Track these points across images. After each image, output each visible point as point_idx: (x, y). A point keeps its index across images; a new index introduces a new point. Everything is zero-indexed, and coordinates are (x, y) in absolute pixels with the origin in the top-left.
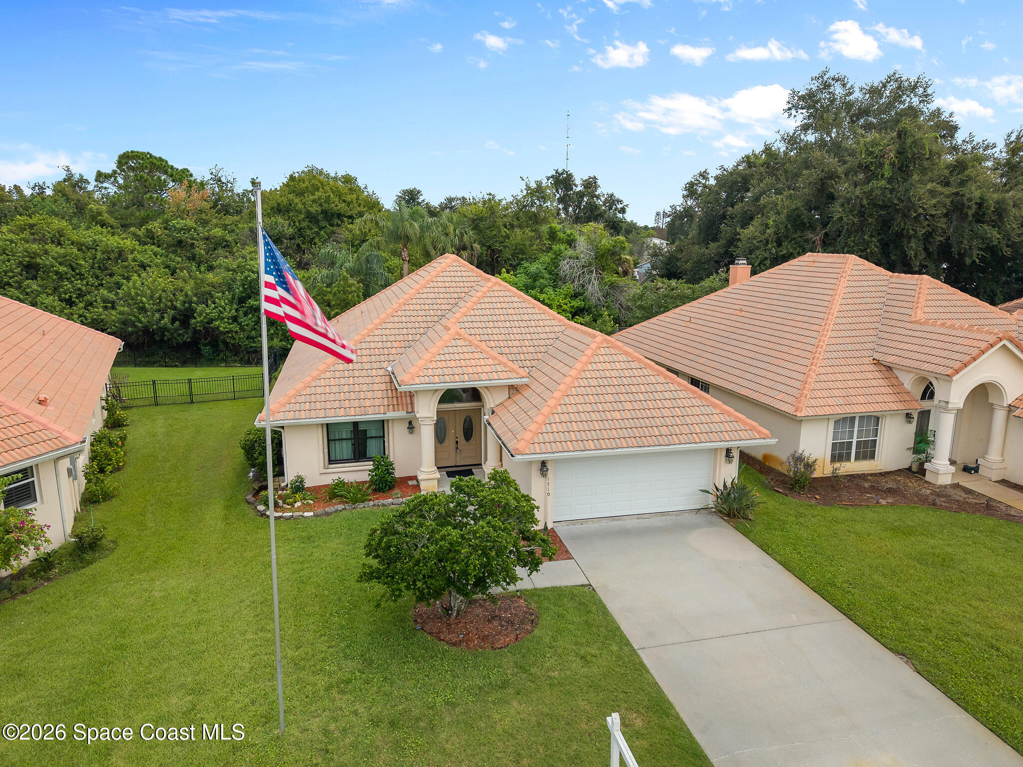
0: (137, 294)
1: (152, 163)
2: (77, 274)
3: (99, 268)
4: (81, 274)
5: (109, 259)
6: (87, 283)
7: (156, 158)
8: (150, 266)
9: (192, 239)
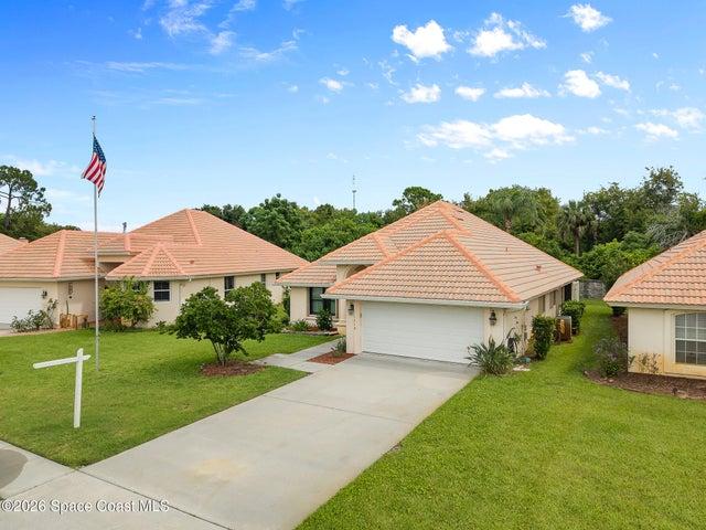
1: (421, 193)
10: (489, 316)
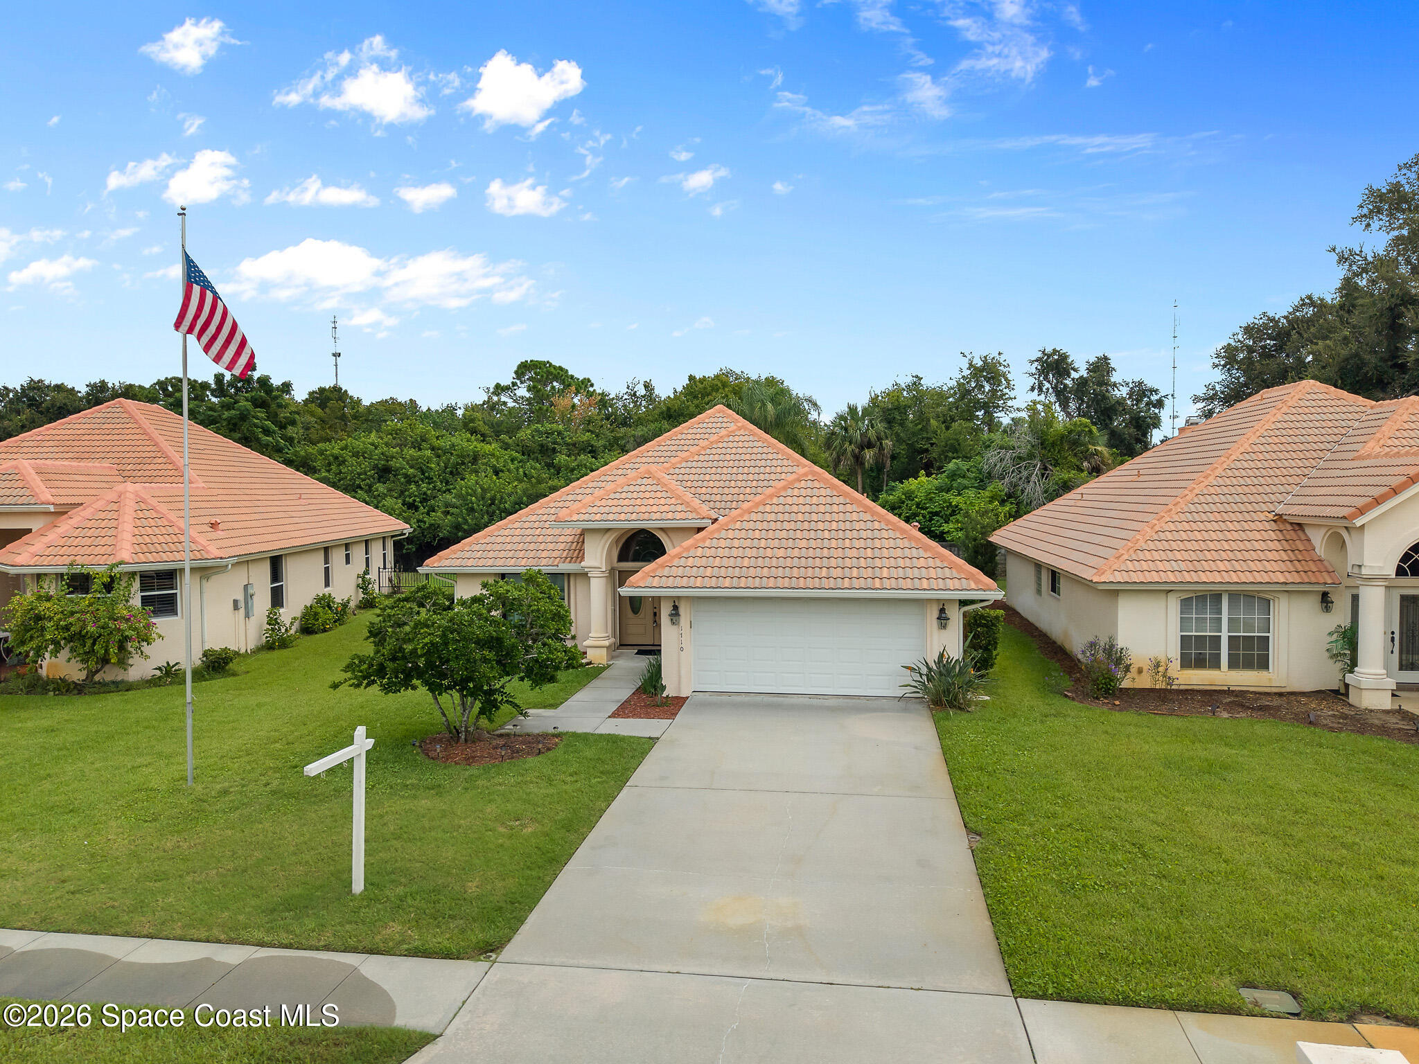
0: (468, 494)
1: (549, 373)
2: (426, 478)
3: (451, 473)
4: (430, 478)
5: (463, 463)
6: (434, 487)
7: (555, 367)
8: (503, 471)
9: (555, 443)
10: (936, 614)
